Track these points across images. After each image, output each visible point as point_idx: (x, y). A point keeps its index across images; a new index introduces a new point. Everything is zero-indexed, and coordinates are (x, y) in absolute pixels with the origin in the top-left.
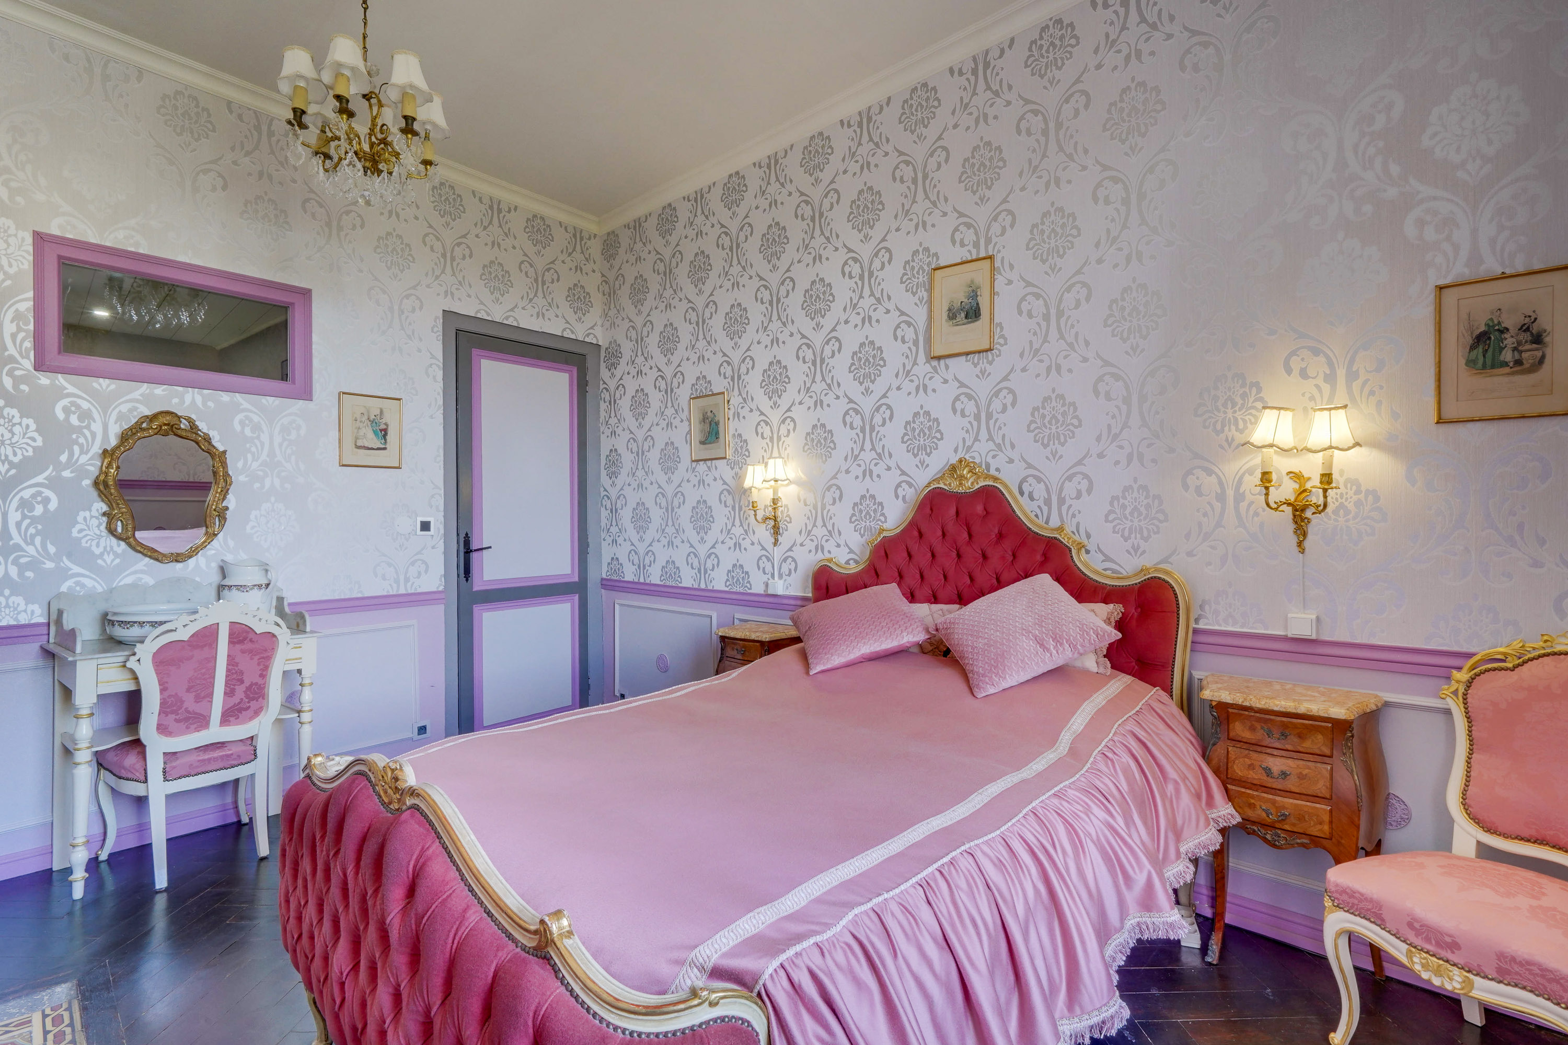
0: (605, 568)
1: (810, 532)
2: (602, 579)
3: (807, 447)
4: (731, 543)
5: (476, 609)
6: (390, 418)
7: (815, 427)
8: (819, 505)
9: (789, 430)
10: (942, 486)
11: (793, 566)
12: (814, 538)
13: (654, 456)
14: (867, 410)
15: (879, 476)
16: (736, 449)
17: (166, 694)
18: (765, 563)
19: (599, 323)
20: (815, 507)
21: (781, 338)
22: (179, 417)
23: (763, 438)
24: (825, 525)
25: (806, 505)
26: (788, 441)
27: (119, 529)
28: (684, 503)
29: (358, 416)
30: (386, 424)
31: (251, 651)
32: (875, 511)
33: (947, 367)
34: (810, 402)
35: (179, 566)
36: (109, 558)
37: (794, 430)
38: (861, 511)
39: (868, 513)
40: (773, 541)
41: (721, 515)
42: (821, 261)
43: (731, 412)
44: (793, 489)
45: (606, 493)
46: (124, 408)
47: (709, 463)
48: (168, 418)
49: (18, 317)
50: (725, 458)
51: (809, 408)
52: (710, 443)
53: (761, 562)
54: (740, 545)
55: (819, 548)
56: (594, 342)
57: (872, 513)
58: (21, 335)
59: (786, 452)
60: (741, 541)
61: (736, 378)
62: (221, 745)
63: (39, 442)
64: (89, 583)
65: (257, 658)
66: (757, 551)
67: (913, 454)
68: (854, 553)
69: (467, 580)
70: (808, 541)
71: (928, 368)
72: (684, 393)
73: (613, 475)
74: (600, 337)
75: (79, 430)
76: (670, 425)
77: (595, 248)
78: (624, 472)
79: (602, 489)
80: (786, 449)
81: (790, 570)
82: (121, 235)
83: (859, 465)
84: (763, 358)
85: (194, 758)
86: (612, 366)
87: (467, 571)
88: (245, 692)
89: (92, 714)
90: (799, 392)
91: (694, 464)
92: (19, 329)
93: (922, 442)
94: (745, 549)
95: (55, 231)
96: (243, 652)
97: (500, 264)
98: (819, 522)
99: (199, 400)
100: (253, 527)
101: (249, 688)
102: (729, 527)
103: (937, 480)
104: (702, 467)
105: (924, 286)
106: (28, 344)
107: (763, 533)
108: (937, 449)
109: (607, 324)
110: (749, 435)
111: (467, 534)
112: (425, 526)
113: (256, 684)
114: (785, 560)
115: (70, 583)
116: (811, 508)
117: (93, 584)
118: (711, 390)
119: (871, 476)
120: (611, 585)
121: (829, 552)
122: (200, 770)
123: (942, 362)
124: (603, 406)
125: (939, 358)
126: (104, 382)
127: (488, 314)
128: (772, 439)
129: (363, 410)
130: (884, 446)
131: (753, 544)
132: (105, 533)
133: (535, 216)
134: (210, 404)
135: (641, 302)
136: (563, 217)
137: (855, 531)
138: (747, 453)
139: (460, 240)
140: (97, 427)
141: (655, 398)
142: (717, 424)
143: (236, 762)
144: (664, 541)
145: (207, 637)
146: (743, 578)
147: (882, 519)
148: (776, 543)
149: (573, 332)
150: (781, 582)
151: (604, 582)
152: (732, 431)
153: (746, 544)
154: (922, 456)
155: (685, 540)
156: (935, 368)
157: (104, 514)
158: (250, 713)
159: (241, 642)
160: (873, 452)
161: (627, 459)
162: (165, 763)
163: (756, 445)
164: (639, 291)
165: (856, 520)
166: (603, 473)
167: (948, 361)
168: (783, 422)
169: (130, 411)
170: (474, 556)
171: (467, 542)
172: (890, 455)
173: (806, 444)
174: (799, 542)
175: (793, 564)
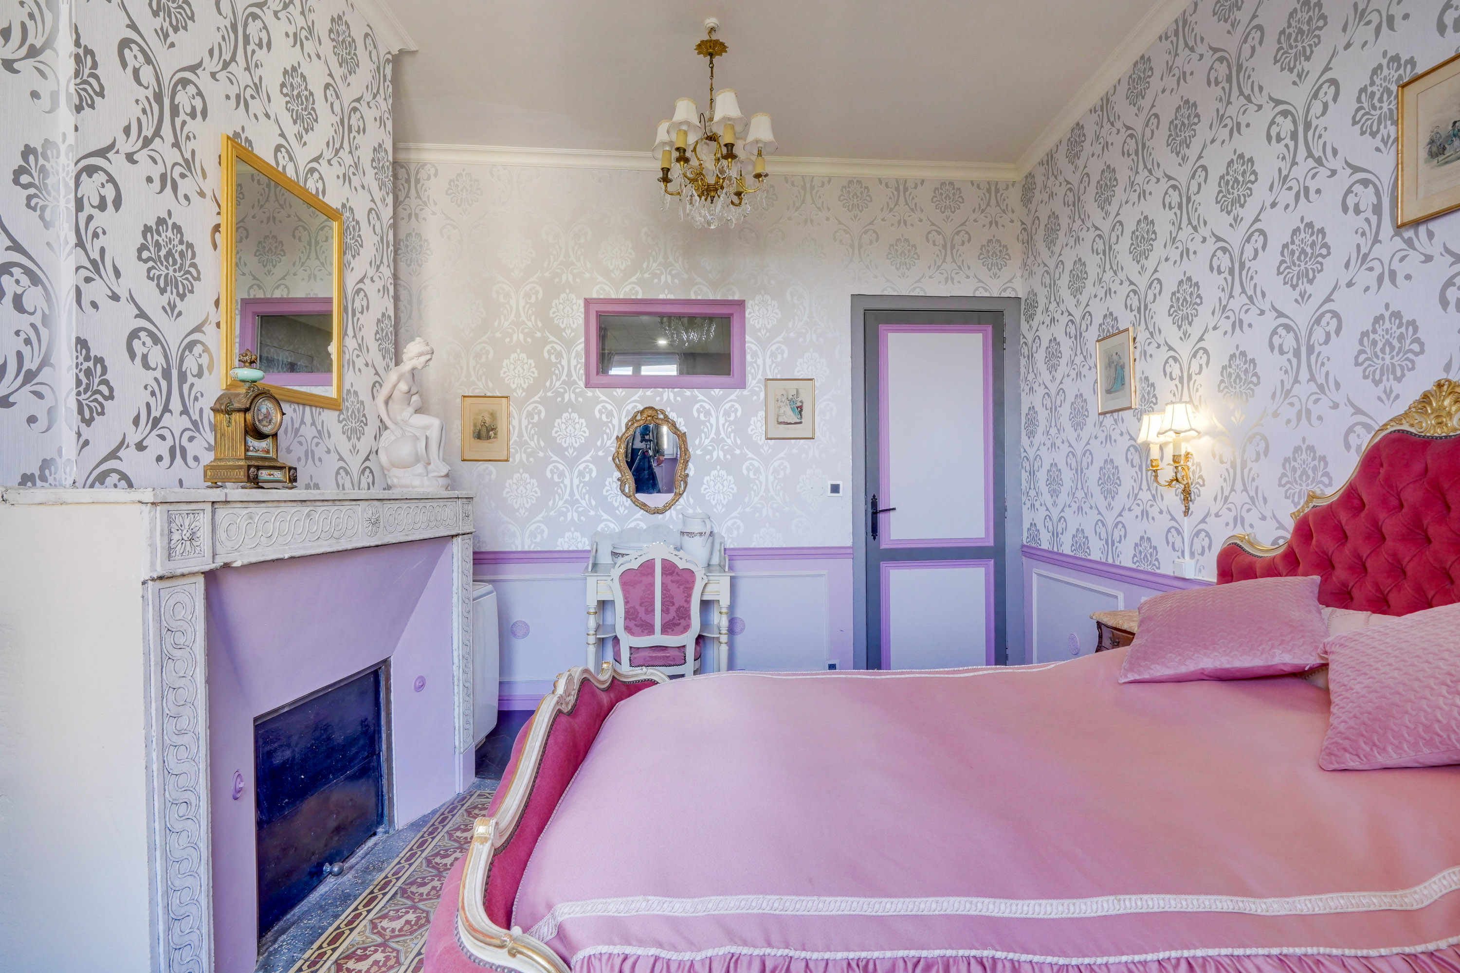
0: (1025, 535)
1: (1227, 498)
2: (1023, 546)
3: (1223, 385)
4: (1137, 511)
5: (883, 565)
6: (805, 397)
7: (1233, 356)
8: (1238, 461)
9: (1201, 366)
10: (1406, 427)
11: (1206, 543)
12: (1231, 506)
13: (1065, 410)
14: (1303, 325)
15: (1320, 418)
16: (1143, 396)
17: (629, 605)
18: (1173, 537)
19: (1019, 274)
20: (1233, 466)
21: (1192, 247)
22: (656, 410)
23: (1172, 379)
24: (1245, 489)
25: (1222, 462)
26: (1200, 379)
27: (627, 491)
28: (1092, 463)
29: (779, 397)
30: (801, 402)
31: (677, 582)
32: (1315, 469)
33: (1431, 235)
34: (1226, 325)
35: (661, 516)
36: (622, 509)
37: (1207, 364)
38: (1294, 470)
39: (1304, 472)
40: (1184, 509)
41: (1128, 475)
42: (1239, 132)
43: (1138, 351)
44: (1206, 442)
45: (1025, 454)
46: (630, 407)
47: (1115, 415)
48: (650, 412)
49: (578, 355)
50: (1130, 408)
51: (1226, 333)
52: (1115, 391)
53: (1170, 535)
54: (1147, 512)
55: (1239, 520)
56: (1013, 295)
57: (1310, 472)
58: (579, 366)
59: (1198, 394)
60: (1148, 508)
61: (1143, 310)
62: (664, 648)
63: (587, 434)
64: (612, 526)
65: (682, 587)
66: (1164, 521)
67: (1374, 380)
68: (1284, 528)
69: (874, 538)
70: (1224, 511)
71: (1398, 243)
72: (1092, 334)
73: (1031, 434)
74: (1019, 289)
75: (606, 424)
76: (1079, 374)
77: (1014, 197)
78: (1040, 430)
79: (1022, 450)
80: (1197, 390)
81: (1203, 547)
82: (627, 289)
83: (1292, 404)
84: (1170, 277)
85: (646, 654)
86: (1030, 318)
87: (874, 530)
88: (676, 612)
89: (596, 613)
90: (1213, 313)
91: (1101, 417)
92: (578, 363)
93: (1388, 361)
94: (1153, 519)
95: (595, 296)
96: (672, 581)
97: (907, 240)
98: (1239, 486)
99: (672, 396)
100: (705, 489)
101: (678, 609)
102: (1136, 491)
103: (1398, 419)
104: (1109, 420)
105: (1391, 118)
106: (582, 372)
107: (1172, 498)
108: (1413, 368)
109: (1026, 274)
110: (1156, 377)
111: (874, 496)
112: (835, 489)
113: (683, 607)
114: (1197, 534)
115: (602, 525)
116: (1228, 466)
117: (614, 527)
118: (1118, 328)
119: (1309, 419)
120: (1031, 552)
121: (1251, 526)
122: (651, 663)
123: (1422, 229)
124: (1023, 361)
125: (1416, 223)
126: (619, 391)
127: (894, 290)
128: (1181, 379)
129: (784, 392)
130: (1327, 374)
131: (1161, 512)
132: (620, 493)
133: (943, 184)
134: (679, 399)
135: (1053, 242)
136: (975, 175)
137: (1287, 497)
138: (1154, 400)
139: (867, 228)
140: (615, 421)
141: (1066, 345)
142: (1123, 367)
143: (672, 663)
144: (1075, 507)
145: (648, 567)
146: (1151, 554)
147: (1326, 480)
148: (1187, 512)
149: (986, 290)
150: (1193, 562)
151: (1025, 549)
152: (1138, 375)
153: (1154, 512)
154: (1389, 382)
155: (1094, 506)
156: (1409, 243)
157: (618, 480)
158: (680, 628)
159: (671, 574)
160: (1312, 383)
161: (1043, 415)
162: (631, 654)
163: (1164, 388)
164: (1052, 230)
165: (1288, 482)
166: (1024, 432)
167: (1433, 226)
168: (1194, 356)
169: (633, 408)
170: (881, 517)
171: (874, 503)
172: (1338, 385)
173: (1222, 381)
174: (1213, 511)
175: (1207, 539)
